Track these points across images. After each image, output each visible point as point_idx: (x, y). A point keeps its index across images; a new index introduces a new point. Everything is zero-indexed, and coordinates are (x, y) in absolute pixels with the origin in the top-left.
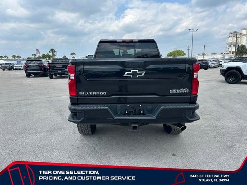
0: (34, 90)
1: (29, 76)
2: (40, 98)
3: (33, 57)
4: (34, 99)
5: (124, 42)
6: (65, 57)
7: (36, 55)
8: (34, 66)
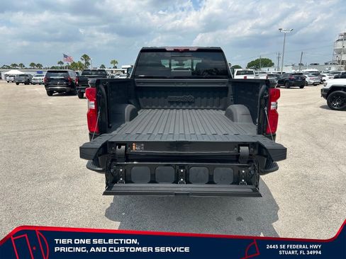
0: (55, 114)
1: (50, 93)
2: (60, 127)
3: (60, 65)
4: (52, 128)
5: (176, 51)
6: (103, 66)
7: (63, 63)
8: (57, 80)
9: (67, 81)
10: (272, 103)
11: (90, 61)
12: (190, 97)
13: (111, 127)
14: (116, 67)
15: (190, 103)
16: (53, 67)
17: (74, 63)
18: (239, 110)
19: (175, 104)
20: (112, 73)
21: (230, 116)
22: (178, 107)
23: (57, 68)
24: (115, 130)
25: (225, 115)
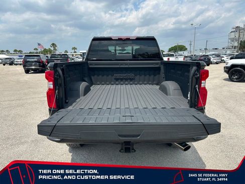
0: (29, 88)
1: (27, 71)
2: (33, 98)
3: (35, 51)
4: (26, 99)
5: (120, 39)
6: (66, 51)
7: (37, 50)
8: (32, 62)
9: (39, 62)
10: (202, 82)
11: (57, 48)
12: (131, 75)
13: (67, 103)
14: (75, 52)
15: (131, 80)
16: (30, 53)
17: (45, 49)
18: (171, 85)
19: (120, 81)
20: (73, 56)
21: (164, 90)
22: (122, 83)
23: (33, 53)
24: (71, 105)
25: (159, 89)
